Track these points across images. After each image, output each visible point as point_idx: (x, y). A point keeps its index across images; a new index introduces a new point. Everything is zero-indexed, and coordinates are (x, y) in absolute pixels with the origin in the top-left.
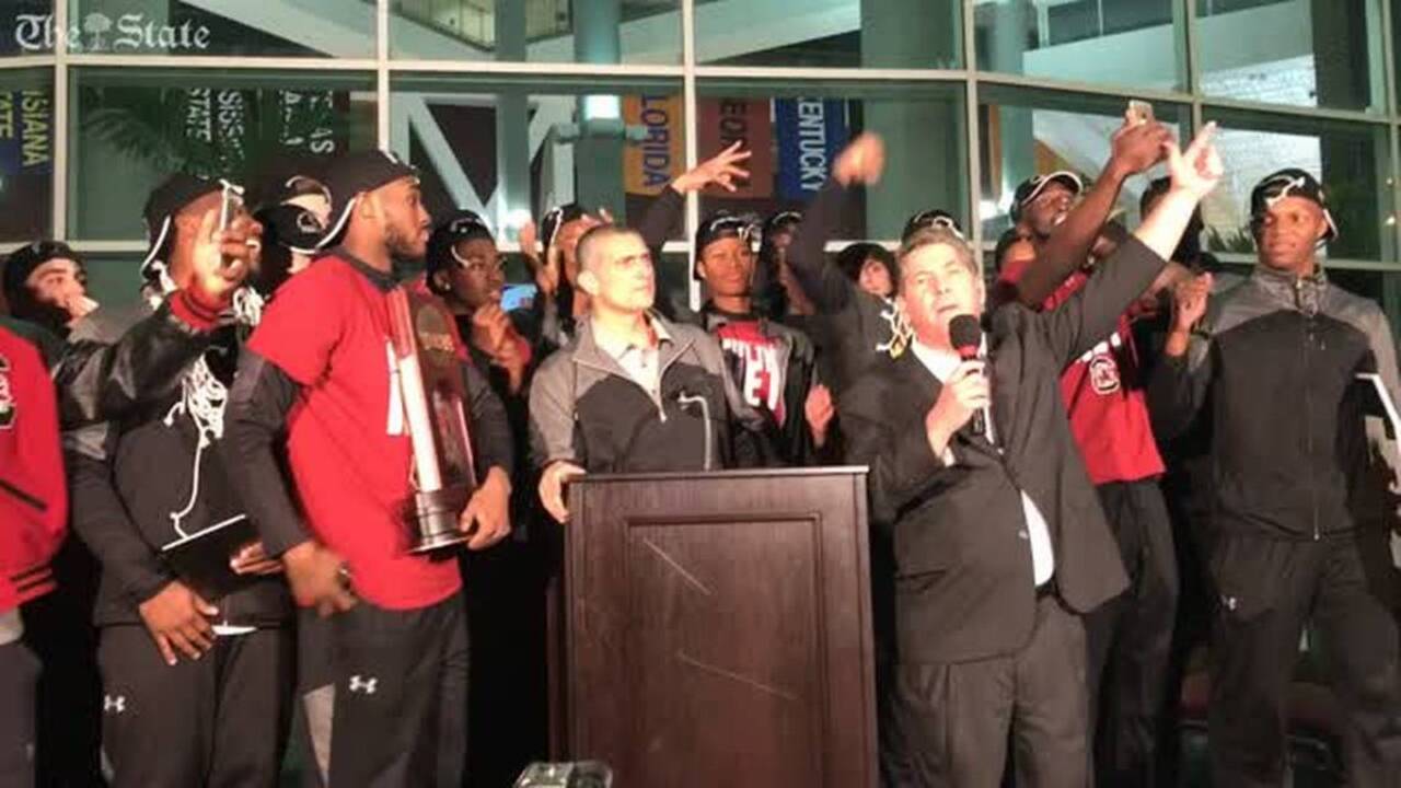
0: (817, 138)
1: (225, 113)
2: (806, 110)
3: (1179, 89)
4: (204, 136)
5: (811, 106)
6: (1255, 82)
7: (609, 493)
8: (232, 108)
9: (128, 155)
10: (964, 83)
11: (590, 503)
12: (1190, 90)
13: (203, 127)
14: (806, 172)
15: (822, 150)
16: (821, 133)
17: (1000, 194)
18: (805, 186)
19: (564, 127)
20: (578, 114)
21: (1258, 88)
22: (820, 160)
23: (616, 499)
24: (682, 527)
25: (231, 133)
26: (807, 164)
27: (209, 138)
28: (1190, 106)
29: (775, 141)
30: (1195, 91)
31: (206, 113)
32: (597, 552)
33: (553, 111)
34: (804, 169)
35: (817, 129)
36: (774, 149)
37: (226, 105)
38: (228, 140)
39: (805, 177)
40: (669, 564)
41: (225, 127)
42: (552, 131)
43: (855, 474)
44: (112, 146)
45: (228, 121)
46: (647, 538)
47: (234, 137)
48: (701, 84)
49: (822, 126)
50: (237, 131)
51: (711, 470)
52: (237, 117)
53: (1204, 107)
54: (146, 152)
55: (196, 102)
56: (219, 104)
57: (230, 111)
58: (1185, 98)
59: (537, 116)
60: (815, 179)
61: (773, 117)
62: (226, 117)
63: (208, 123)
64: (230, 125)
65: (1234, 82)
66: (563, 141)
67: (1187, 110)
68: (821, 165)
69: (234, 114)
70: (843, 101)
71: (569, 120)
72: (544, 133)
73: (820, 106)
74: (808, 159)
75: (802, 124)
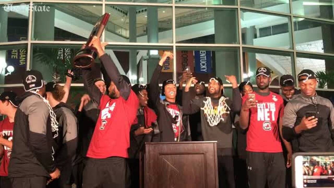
0: (204, 59)
1: (66, 53)
2: (202, 53)
3: (290, 48)
4: (61, 58)
5: (203, 52)
6: (309, 46)
7: (155, 147)
8: (68, 52)
9: (44, 63)
10: (239, 47)
11: (151, 149)
12: (293, 49)
13: (61, 56)
14: (202, 67)
15: (206, 62)
16: (205, 58)
17: (248, 72)
18: (201, 70)
19: (145, 57)
20: (148, 54)
21: (310, 47)
22: (205, 64)
23: (156, 148)
24: (172, 155)
25: (68, 57)
26: (202, 65)
27: (62, 59)
28: (293, 52)
29: (194, 59)
30: (294, 49)
31: (62, 53)
32: (152, 161)
33: (142, 53)
34: (201, 66)
35: (204, 57)
36: (194, 62)
37: (66, 51)
38: (66, 59)
39: (201, 68)
40: (169, 164)
41: (66, 56)
42: (142, 57)
43: (214, 143)
44: (40, 62)
45: (67, 55)
46: (164, 158)
47: (68, 58)
48: (177, 48)
49: (205, 56)
50: (69, 57)
51: (180, 141)
52: (69, 54)
53: (297, 53)
54: (48, 63)
55: (60, 50)
56: (65, 51)
57: (67, 53)
58: (292, 51)
59: (139, 54)
60: (204, 68)
61: (194, 54)
62: (67, 54)
63: (62, 55)
64: (67, 56)
65: (304, 46)
66: (145, 60)
67: (292, 53)
68: (205, 65)
69: (68, 53)
70: (210, 52)
71: (146, 55)
72: (140, 58)
73: (205, 52)
74: (202, 64)
75: (201, 56)
